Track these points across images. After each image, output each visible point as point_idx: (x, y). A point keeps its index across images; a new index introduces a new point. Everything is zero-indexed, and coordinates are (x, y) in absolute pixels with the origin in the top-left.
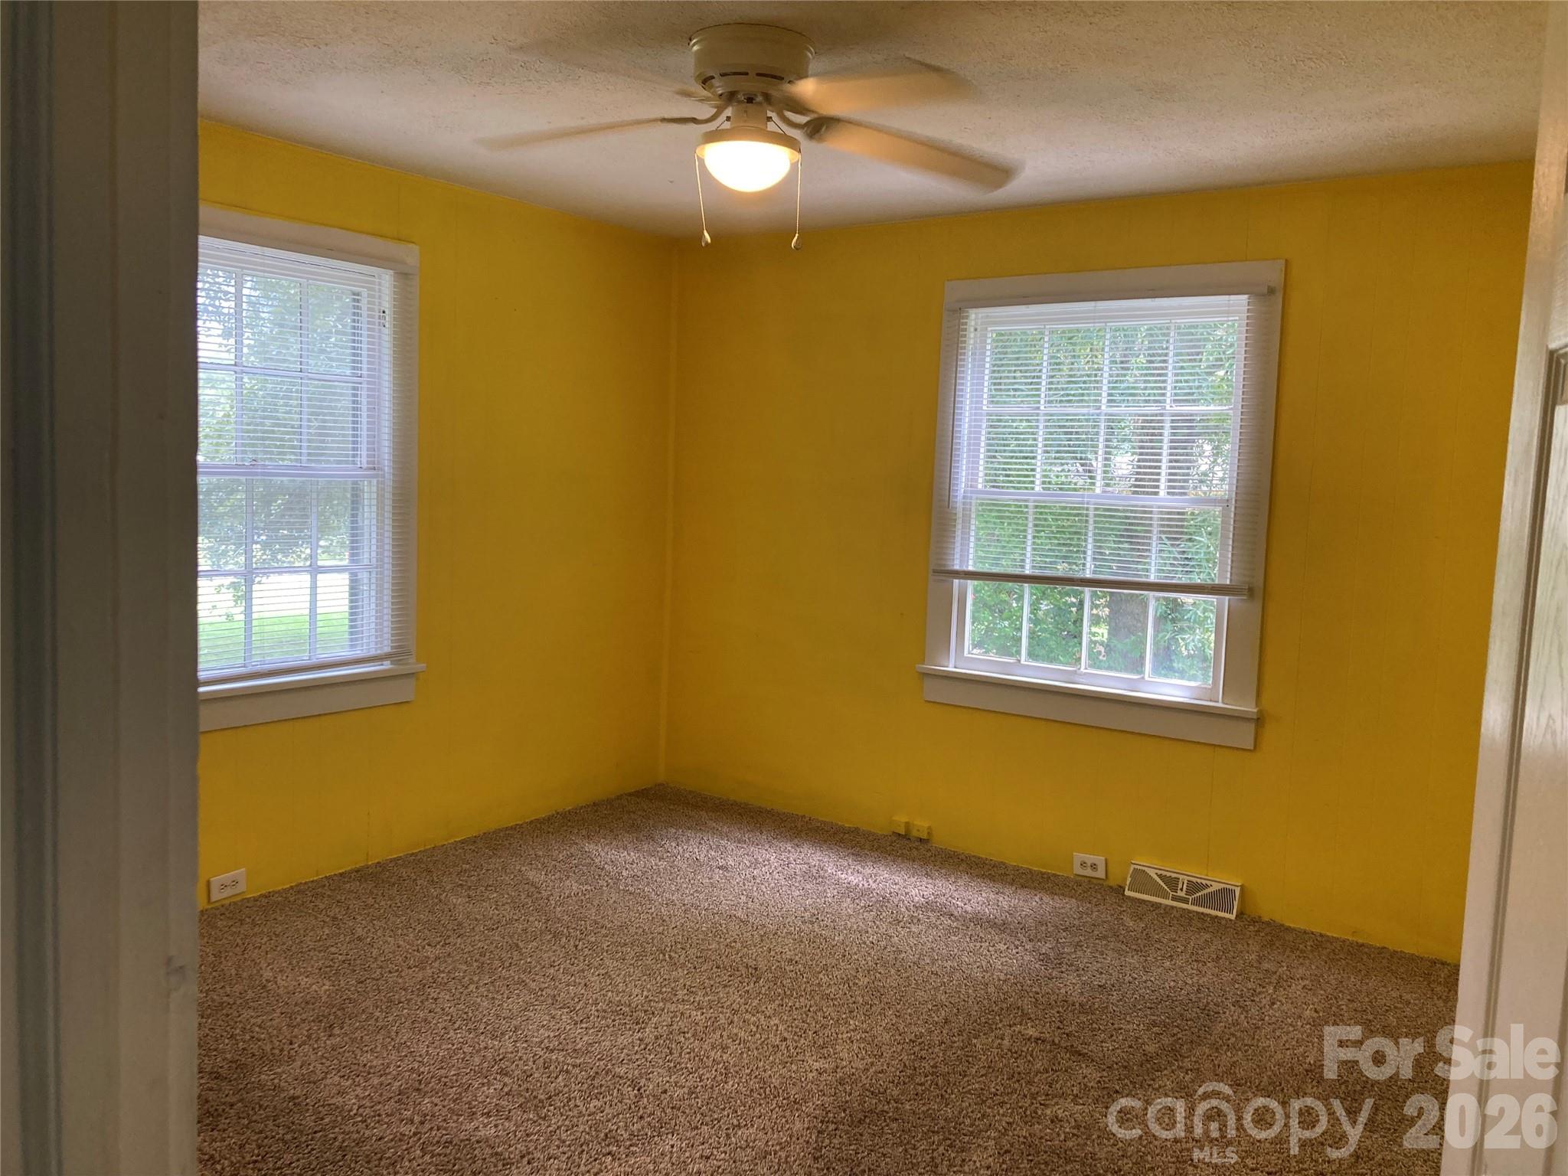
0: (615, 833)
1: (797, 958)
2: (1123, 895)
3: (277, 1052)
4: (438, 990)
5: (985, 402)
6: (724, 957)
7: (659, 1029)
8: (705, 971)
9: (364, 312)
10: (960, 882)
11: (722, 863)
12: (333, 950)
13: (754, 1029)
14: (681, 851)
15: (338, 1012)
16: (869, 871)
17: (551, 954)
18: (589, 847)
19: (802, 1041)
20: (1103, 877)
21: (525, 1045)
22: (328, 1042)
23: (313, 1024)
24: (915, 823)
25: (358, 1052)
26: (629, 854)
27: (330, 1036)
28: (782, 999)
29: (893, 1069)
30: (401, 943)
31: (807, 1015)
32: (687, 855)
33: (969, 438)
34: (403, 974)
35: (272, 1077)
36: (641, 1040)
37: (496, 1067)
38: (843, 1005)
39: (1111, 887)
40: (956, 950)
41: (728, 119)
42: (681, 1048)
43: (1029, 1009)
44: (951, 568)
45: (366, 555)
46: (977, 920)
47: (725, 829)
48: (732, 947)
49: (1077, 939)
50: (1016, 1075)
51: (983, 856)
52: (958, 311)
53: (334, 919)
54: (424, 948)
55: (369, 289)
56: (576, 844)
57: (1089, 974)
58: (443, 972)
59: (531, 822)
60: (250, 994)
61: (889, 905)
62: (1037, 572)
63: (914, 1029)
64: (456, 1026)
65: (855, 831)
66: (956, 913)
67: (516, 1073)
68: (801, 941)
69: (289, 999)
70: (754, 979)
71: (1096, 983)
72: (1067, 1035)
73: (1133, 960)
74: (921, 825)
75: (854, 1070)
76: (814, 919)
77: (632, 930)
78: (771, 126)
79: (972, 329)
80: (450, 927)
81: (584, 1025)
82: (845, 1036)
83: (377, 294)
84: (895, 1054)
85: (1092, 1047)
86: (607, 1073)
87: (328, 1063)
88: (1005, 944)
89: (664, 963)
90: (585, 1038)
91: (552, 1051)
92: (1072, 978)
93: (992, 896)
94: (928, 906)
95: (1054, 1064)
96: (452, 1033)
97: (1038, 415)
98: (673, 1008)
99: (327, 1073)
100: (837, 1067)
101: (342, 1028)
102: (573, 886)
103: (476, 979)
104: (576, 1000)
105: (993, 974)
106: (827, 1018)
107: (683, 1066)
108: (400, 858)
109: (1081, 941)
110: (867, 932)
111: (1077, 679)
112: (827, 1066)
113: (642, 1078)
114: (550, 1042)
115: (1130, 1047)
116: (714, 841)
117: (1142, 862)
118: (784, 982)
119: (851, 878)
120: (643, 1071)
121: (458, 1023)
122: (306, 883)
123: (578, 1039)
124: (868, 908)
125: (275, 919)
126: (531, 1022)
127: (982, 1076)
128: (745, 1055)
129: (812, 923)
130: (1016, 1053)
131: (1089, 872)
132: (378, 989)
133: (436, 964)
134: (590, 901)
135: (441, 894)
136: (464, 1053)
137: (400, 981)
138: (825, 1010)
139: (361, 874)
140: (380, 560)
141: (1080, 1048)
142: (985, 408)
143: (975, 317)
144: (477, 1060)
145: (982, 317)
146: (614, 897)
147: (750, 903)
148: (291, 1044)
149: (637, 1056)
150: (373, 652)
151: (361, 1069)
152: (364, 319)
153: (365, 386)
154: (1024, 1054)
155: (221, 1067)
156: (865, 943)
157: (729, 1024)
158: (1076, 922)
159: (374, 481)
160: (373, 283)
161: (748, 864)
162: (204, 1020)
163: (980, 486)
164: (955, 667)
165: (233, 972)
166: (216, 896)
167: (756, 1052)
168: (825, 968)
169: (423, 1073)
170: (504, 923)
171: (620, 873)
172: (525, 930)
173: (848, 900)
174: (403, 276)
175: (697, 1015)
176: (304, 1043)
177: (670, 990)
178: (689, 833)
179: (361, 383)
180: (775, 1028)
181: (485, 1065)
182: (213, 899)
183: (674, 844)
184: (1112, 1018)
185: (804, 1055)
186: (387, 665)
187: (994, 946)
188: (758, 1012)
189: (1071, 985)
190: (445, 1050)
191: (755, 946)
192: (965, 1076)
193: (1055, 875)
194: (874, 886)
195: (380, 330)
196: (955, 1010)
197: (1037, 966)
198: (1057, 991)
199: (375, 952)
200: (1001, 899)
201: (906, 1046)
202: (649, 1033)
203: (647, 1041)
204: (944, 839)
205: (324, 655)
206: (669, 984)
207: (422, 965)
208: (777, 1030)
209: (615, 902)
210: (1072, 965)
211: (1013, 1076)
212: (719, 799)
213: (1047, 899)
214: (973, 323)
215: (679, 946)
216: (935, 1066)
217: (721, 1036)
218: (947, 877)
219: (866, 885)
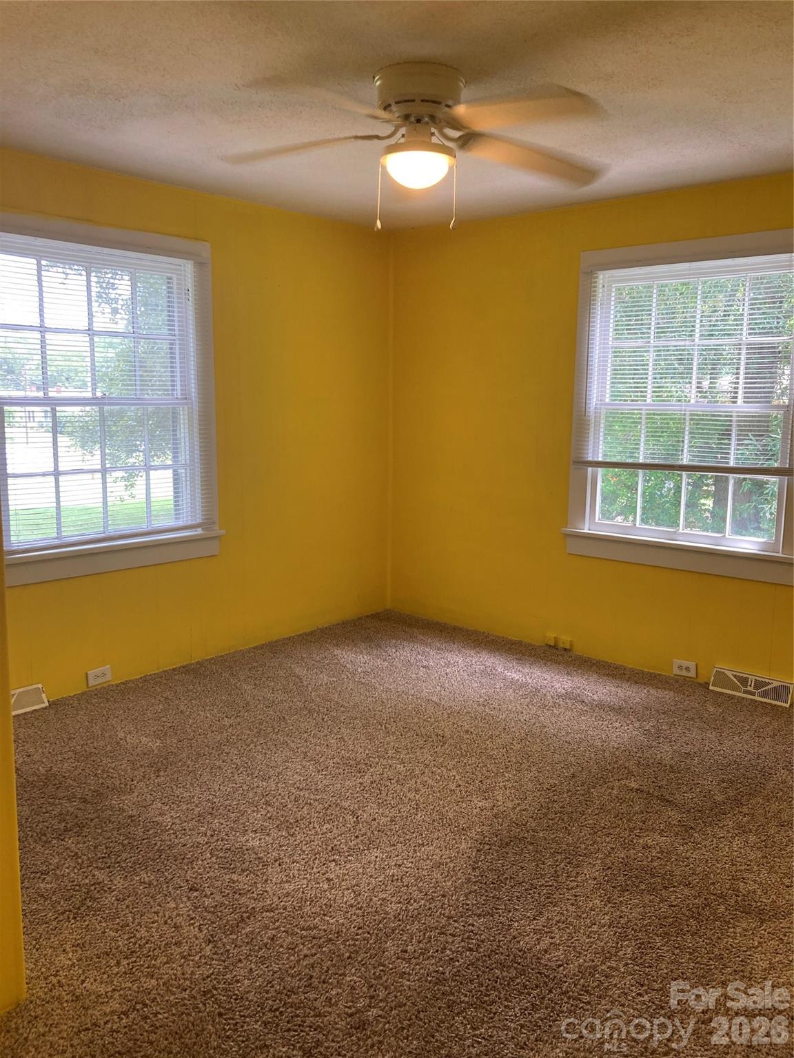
0: (355, 642)
1: (472, 730)
2: (708, 689)
3: (123, 786)
4: (229, 748)
5: (611, 339)
6: (422, 728)
7: (374, 777)
8: (409, 737)
9: (175, 291)
10: (592, 679)
11: (425, 663)
12: (164, 719)
13: (439, 778)
14: (399, 655)
15: (164, 761)
16: (527, 671)
17: (306, 723)
18: (337, 652)
19: (471, 787)
20: (695, 676)
21: (284, 785)
22: (156, 780)
23: (147, 768)
24: (561, 638)
25: (175, 787)
26: (363, 657)
27: (157, 776)
28: (459, 758)
29: (533, 809)
30: (209, 715)
31: (476, 770)
32: (402, 658)
33: (599, 366)
34: (208, 736)
35: (119, 802)
36: (361, 784)
37: (263, 800)
38: (502, 763)
39: (700, 684)
40: (584, 727)
41: (403, 136)
42: (388, 790)
43: (633, 768)
44: (586, 460)
45: (183, 457)
46: (601, 706)
47: (429, 641)
48: (428, 721)
49: (672, 720)
50: (620, 815)
51: (610, 661)
52: (591, 273)
53: (167, 699)
54: (223, 719)
55: (177, 275)
56: (329, 650)
57: (679, 745)
58: (234, 735)
59: (301, 635)
60: (109, 748)
61: (539, 695)
62: (648, 461)
63: (551, 781)
64: (239, 772)
65: (520, 643)
66: (586, 701)
67: (276, 804)
68: (476, 718)
69: (133, 751)
70: (441, 744)
71: (683, 751)
72: (659, 787)
73: (712, 735)
74: (565, 639)
75: (505, 808)
76: (486, 703)
77: (361, 708)
78: (434, 140)
79: (601, 286)
80: (241, 705)
81: (324, 773)
82: (501, 784)
83: (183, 278)
84: (535, 798)
85: (677, 796)
86: (336, 806)
87: (155, 794)
88: (620, 723)
89: (381, 732)
90: (324, 782)
91: (301, 790)
92: (666, 747)
93: (613, 689)
94: (567, 696)
95: (648, 808)
96: (236, 777)
97: (649, 347)
98: (384, 762)
99: (153, 801)
100: (494, 806)
101: (165, 771)
102: (324, 678)
103: (255, 740)
104: (320, 755)
105: (609, 744)
106: (489, 771)
107: (388, 802)
108: (212, 659)
109: (675, 721)
110: (522, 713)
111: (675, 537)
112: (487, 805)
113: (359, 809)
114: (300, 784)
115: (705, 797)
116: (421, 648)
117: (721, 666)
118: (462, 746)
119: (514, 675)
120: (361, 805)
121: (241, 769)
122: (150, 675)
123: (319, 782)
124: (524, 697)
125: (128, 699)
126: (289, 770)
127: (596, 815)
128: (431, 796)
129: (484, 706)
130: (621, 799)
131: (684, 673)
132: (191, 746)
133: (230, 730)
134: (335, 688)
135: (237, 683)
136: (243, 790)
137: (206, 741)
138: (488, 766)
139: (187, 669)
140: (192, 460)
141: (667, 797)
142: (610, 343)
143: (603, 277)
144: (251, 795)
145: (609, 277)
146: (351, 685)
147: (442, 691)
148: (132, 781)
149: (358, 795)
150: (189, 523)
151: (175, 799)
152: (175, 295)
153: (177, 342)
154: (627, 800)
155: (87, 795)
156: (520, 720)
157: (422, 774)
158: (673, 708)
159: (186, 407)
160: (181, 270)
161: (443, 665)
162: (79, 764)
163: (607, 400)
164: (589, 530)
165: (100, 733)
166: (92, 682)
167: (438, 794)
168: (491, 737)
169: (215, 802)
170: (277, 702)
171: (356, 670)
172: (290, 708)
173: (511, 690)
174: (200, 265)
175: (400, 768)
176: (141, 781)
177: (383, 750)
178: (405, 643)
179: (174, 340)
180: (453, 778)
181: (256, 798)
182: (90, 685)
183: (394, 651)
184: (693, 776)
185: (472, 797)
186: (199, 531)
187: (611, 724)
188: (442, 767)
189: (665, 752)
190: (231, 787)
191: (444, 721)
192: (584, 814)
193: (659, 675)
194: (530, 681)
195: (186, 303)
196: (580, 769)
197: (641, 738)
198: (655, 756)
199: (191, 721)
200: (619, 691)
201: (543, 793)
202: (367, 779)
203: (365, 784)
204: (580, 649)
205: (157, 524)
206: (383, 746)
207: (221, 730)
208: (454, 779)
209: (351, 689)
210: (666, 738)
211: (618, 816)
212: (426, 620)
213: (653, 691)
214: (601, 282)
215: (392, 720)
216: (563, 807)
217: (416, 782)
218: (582, 675)
219: (524, 680)
